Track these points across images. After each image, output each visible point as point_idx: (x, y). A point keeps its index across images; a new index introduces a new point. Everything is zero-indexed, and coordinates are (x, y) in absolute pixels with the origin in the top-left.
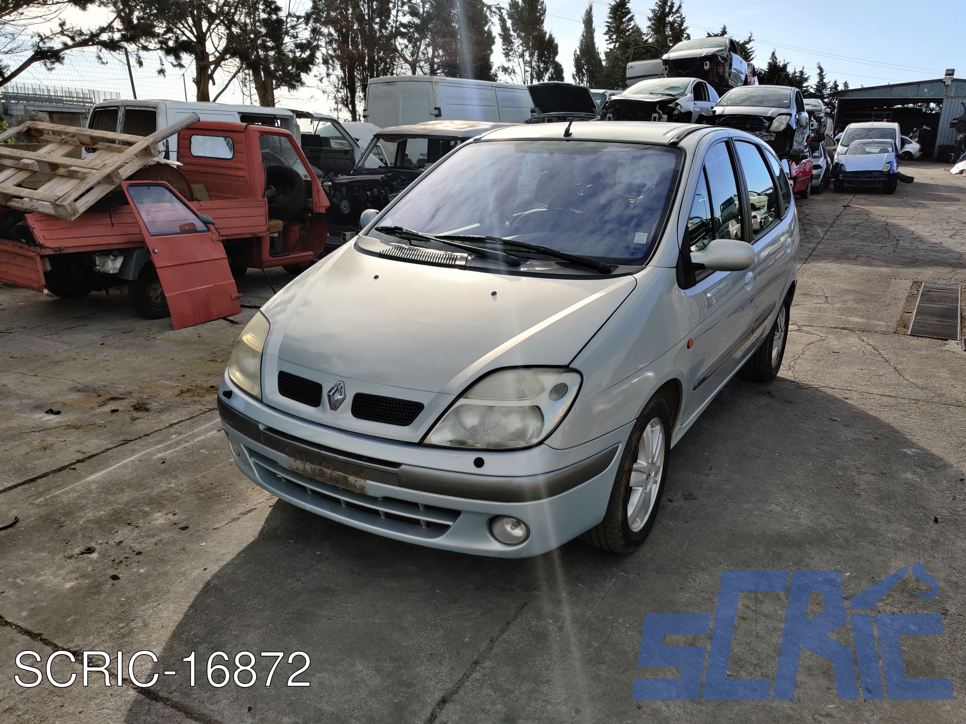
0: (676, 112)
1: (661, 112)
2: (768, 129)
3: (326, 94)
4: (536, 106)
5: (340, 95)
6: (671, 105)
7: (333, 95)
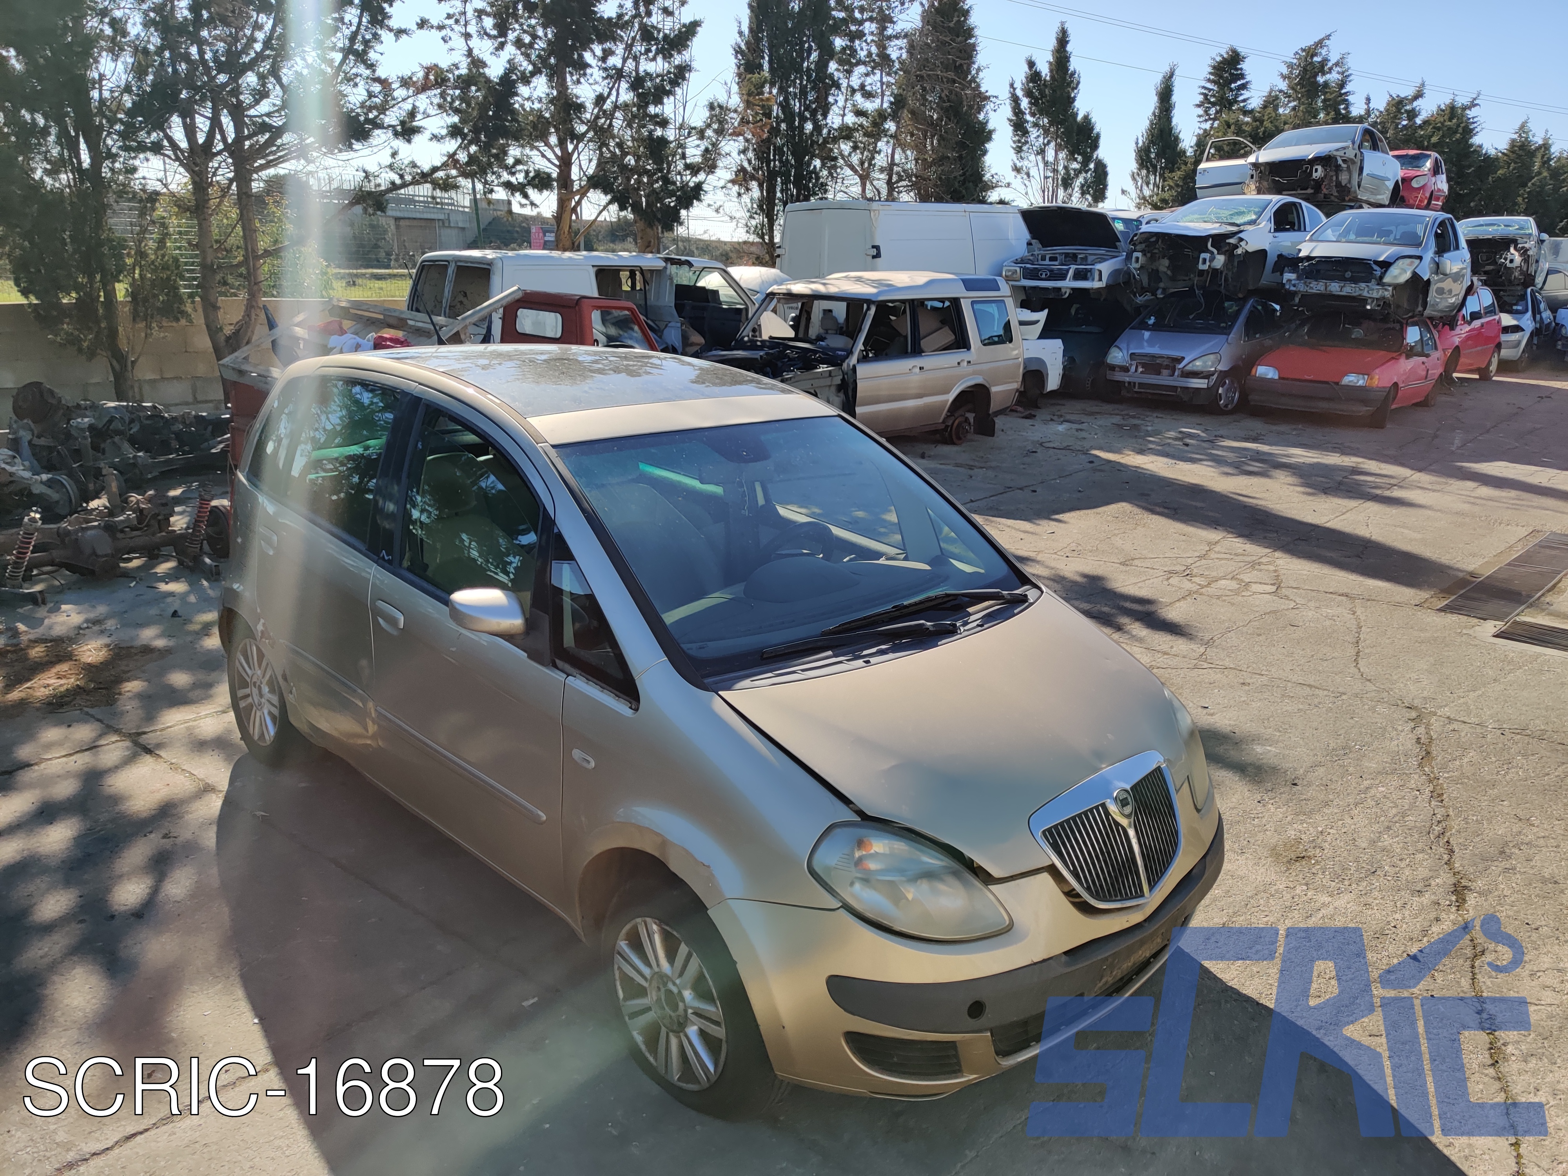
0: (1239, 251)
1: (1215, 251)
2: (1380, 281)
3: (734, 223)
4: (1033, 238)
5: (754, 222)
6: (1232, 241)
7: (744, 222)
